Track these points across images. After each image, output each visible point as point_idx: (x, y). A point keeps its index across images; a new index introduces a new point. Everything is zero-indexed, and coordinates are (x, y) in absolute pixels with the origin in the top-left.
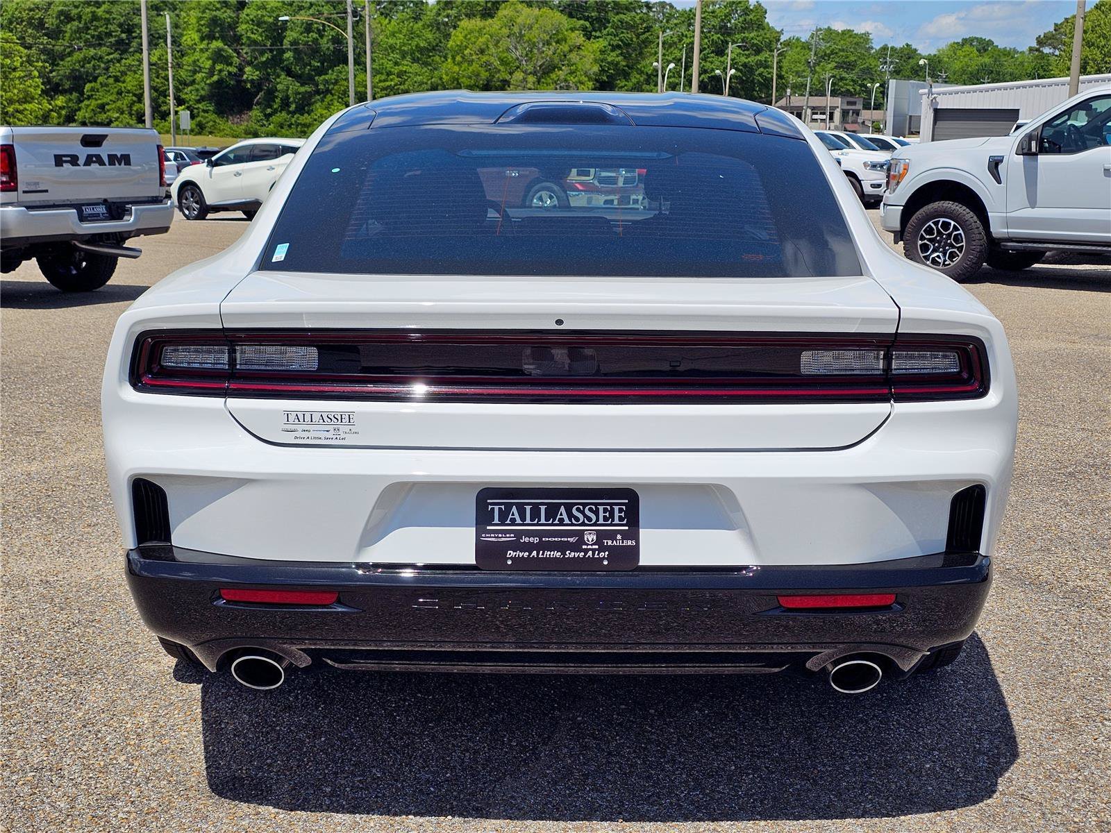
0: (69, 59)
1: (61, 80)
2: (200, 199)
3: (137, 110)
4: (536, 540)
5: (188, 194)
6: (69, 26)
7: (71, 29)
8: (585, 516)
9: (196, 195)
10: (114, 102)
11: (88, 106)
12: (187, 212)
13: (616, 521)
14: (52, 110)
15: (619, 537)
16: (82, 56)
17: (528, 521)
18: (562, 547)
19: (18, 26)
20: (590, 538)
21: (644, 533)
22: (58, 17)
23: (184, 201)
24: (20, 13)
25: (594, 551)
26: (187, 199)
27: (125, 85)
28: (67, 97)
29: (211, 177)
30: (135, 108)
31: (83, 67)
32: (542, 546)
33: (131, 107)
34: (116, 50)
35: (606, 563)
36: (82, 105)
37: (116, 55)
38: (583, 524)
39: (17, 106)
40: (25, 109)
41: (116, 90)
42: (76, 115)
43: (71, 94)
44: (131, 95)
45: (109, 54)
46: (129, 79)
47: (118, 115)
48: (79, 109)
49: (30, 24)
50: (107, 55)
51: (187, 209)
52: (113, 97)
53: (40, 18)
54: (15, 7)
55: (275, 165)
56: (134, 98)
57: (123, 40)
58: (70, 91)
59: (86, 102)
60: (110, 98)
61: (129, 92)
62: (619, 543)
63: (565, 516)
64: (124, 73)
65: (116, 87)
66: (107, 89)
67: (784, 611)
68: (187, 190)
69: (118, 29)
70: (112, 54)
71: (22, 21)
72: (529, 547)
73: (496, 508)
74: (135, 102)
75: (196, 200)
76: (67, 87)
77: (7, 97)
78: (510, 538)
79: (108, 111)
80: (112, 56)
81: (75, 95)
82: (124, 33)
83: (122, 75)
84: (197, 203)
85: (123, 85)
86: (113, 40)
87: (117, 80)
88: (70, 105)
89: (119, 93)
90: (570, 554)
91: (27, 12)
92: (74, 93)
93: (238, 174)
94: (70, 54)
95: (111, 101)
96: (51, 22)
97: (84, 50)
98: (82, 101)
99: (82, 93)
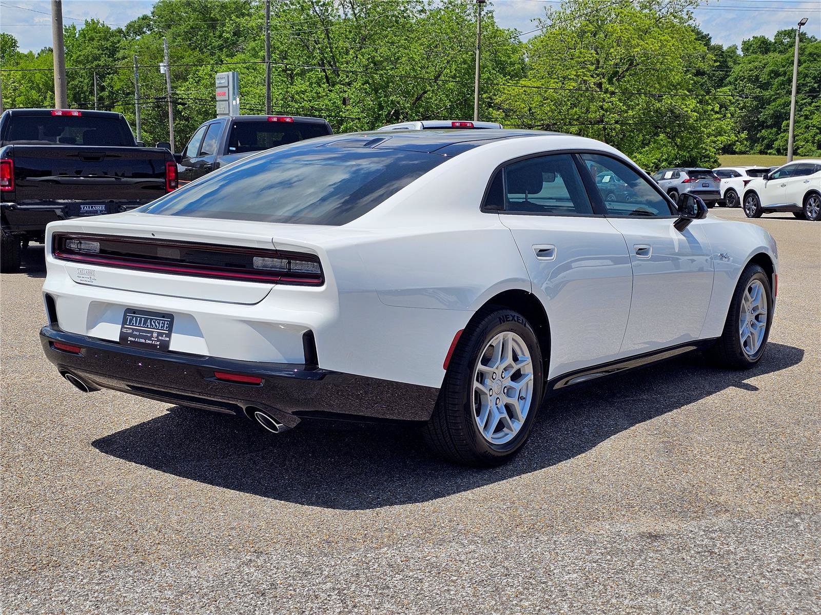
0: (774, 104)
1: (766, 119)
2: (757, 204)
3: (819, 139)
4: (138, 333)
5: (750, 199)
6: (776, 80)
7: (778, 82)
8: (156, 325)
9: (755, 200)
10: (802, 134)
11: (783, 137)
12: (748, 212)
13: (165, 329)
14: (737, 141)
15: (164, 336)
16: (783, 101)
17: (137, 325)
18: (146, 338)
19: (741, 82)
20: (155, 335)
21: (173, 335)
22: (769, 74)
23: (747, 204)
24: (743, 73)
25: (155, 341)
26: (749, 203)
27: (812, 121)
28: (769, 131)
29: (766, 188)
30: (817, 138)
31: (784, 108)
32: (140, 337)
33: (814, 137)
34: (809, 96)
35: (158, 347)
36: (779, 137)
37: (808, 100)
38: (154, 328)
39: (713, 138)
40: (718, 140)
41: (805, 125)
42: (773, 144)
43: (772, 129)
44: (815, 128)
45: (803, 99)
46: (815, 117)
47: (804, 143)
48: (776, 140)
49: (750, 80)
50: (801, 100)
51: (749, 210)
52: (801, 131)
53: (756, 75)
54: (740, 69)
55: (810, 179)
56: (817, 131)
57: (815, 88)
58: (771, 127)
59: (782, 135)
60: (800, 131)
61: (814, 126)
62: (163, 339)
63: (149, 324)
64: (812, 113)
65: (805, 123)
66: (799, 125)
67: (216, 379)
68: (750, 196)
69: (812, 80)
70: (805, 99)
71: (744, 78)
72: (135, 336)
73: (129, 317)
74: (817, 133)
75: (755, 203)
76: (769, 123)
77: (707, 132)
78: (130, 331)
79: (797, 140)
80: (805, 101)
81: (775, 130)
82: (817, 83)
83: (811, 114)
84: (755, 206)
85: (810, 121)
86: (807, 89)
87: (807, 117)
88: (770, 137)
89: (807, 127)
90: (148, 342)
91: (748, 72)
92: (774, 129)
93: (783, 185)
94: (774, 100)
95: (800, 133)
96: (764, 78)
97: (785, 97)
98: (779, 134)
99: (779, 128)
